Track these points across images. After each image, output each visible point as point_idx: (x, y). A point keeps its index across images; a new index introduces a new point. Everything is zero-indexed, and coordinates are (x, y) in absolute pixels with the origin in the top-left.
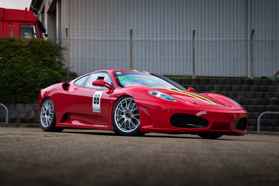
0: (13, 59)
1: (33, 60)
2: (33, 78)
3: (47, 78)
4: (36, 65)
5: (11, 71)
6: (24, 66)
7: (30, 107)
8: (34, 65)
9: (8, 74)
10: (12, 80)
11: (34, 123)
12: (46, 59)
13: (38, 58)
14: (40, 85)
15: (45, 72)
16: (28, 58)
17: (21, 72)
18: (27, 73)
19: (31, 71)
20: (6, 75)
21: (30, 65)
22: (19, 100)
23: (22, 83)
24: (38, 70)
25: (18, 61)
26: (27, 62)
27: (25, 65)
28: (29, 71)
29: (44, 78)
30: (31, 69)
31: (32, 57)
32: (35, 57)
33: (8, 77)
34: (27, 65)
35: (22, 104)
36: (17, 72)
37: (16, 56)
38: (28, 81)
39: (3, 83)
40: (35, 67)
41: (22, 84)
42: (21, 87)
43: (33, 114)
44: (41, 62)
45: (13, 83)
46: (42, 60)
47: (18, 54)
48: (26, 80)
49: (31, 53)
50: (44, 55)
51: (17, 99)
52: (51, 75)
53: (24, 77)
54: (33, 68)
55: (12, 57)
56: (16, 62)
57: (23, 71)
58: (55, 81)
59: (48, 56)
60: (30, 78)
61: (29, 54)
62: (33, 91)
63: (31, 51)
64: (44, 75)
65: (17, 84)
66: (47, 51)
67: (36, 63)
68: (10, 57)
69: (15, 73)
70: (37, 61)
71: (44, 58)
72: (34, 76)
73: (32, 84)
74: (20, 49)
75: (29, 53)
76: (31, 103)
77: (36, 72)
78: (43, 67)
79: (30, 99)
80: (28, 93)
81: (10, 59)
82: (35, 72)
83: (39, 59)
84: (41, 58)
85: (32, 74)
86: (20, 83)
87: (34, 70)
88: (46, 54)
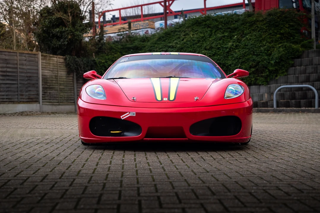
0: (247, 37)
1: (269, 35)
2: (267, 55)
3: (282, 55)
4: (271, 41)
5: (244, 50)
6: (257, 43)
7: (264, 89)
8: (269, 40)
9: (241, 54)
10: (245, 60)
11: (268, 107)
12: (284, 32)
13: (274, 32)
14: (274, 63)
15: (281, 47)
16: (263, 33)
17: (254, 50)
18: (261, 50)
19: (264, 48)
20: (238, 56)
21: (264, 41)
22: (253, 82)
23: (255, 62)
24: (273, 46)
25: (252, 38)
26: (261, 38)
27: (259, 42)
28: (263, 48)
29: (279, 54)
30: (265, 46)
31: (268, 32)
32: (271, 32)
33: (240, 57)
34: (261, 41)
35: (256, 86)
36: (250, 51)
37: (250, 33)
38: (260, 60)
39: (235, 64)
40: (270, 43)
41: (254, 64)
42: (253, 68)
43: (266, 96)
44: (278, 36)
45: (246, 63)
46: (279, 34)
47: (253, 30)
48: (259, 59)
49: (266, 27)
50: (282, 28)
51: (250, 80)
52: (288, 50)
53: (257, 55)
54: (267, 44)
55: (246, 34)
56: (250, 39)
57: (256, 49)
58: (293, 56)
59: (286, 27)
60: (263, 56)
61: (264, 29)
62: (267, 70)
63: (267, 25)
64: (279, 51)
65: (249, 64)
66: (285, 23)
67: (272, 38)
68: (245, 34)
69: (248, 51)
70: (273, 35)
71: (282, 32)
72: (268, 53)
73: (265, 63)
74: (256, 24)
75: (264, 27)
76: (265, 84)
77: (271, 49)
78: (280, 41)
79: (264, 80)
80: (262, 73)
81: (244, 37)
82: (269, 49)
83: (276, 33)
84: (278, 31)
85: (266, 52)
86: (252, 63)
87: (268, 47)
88: (284, 26)
